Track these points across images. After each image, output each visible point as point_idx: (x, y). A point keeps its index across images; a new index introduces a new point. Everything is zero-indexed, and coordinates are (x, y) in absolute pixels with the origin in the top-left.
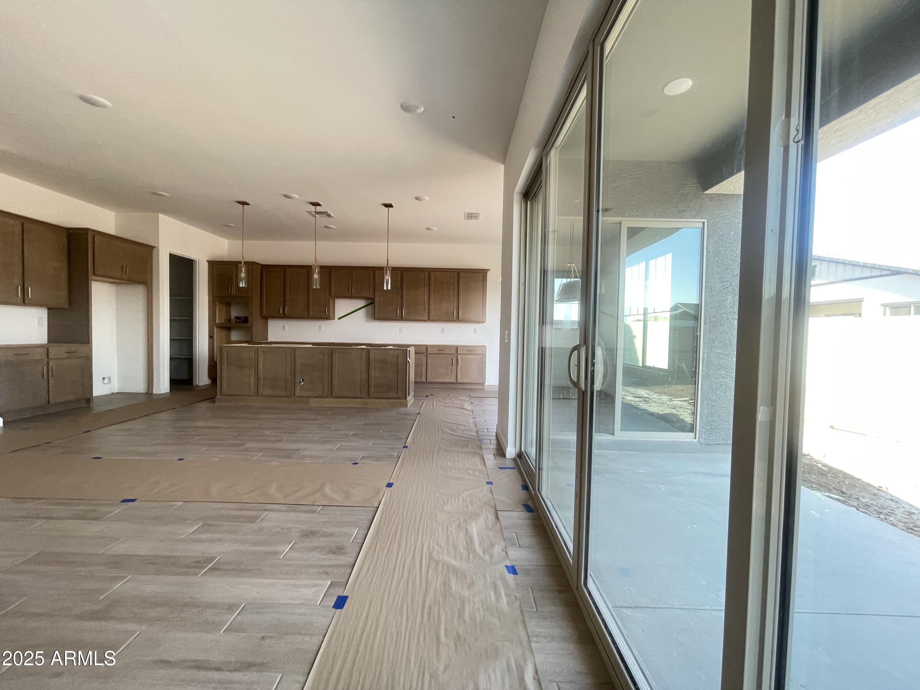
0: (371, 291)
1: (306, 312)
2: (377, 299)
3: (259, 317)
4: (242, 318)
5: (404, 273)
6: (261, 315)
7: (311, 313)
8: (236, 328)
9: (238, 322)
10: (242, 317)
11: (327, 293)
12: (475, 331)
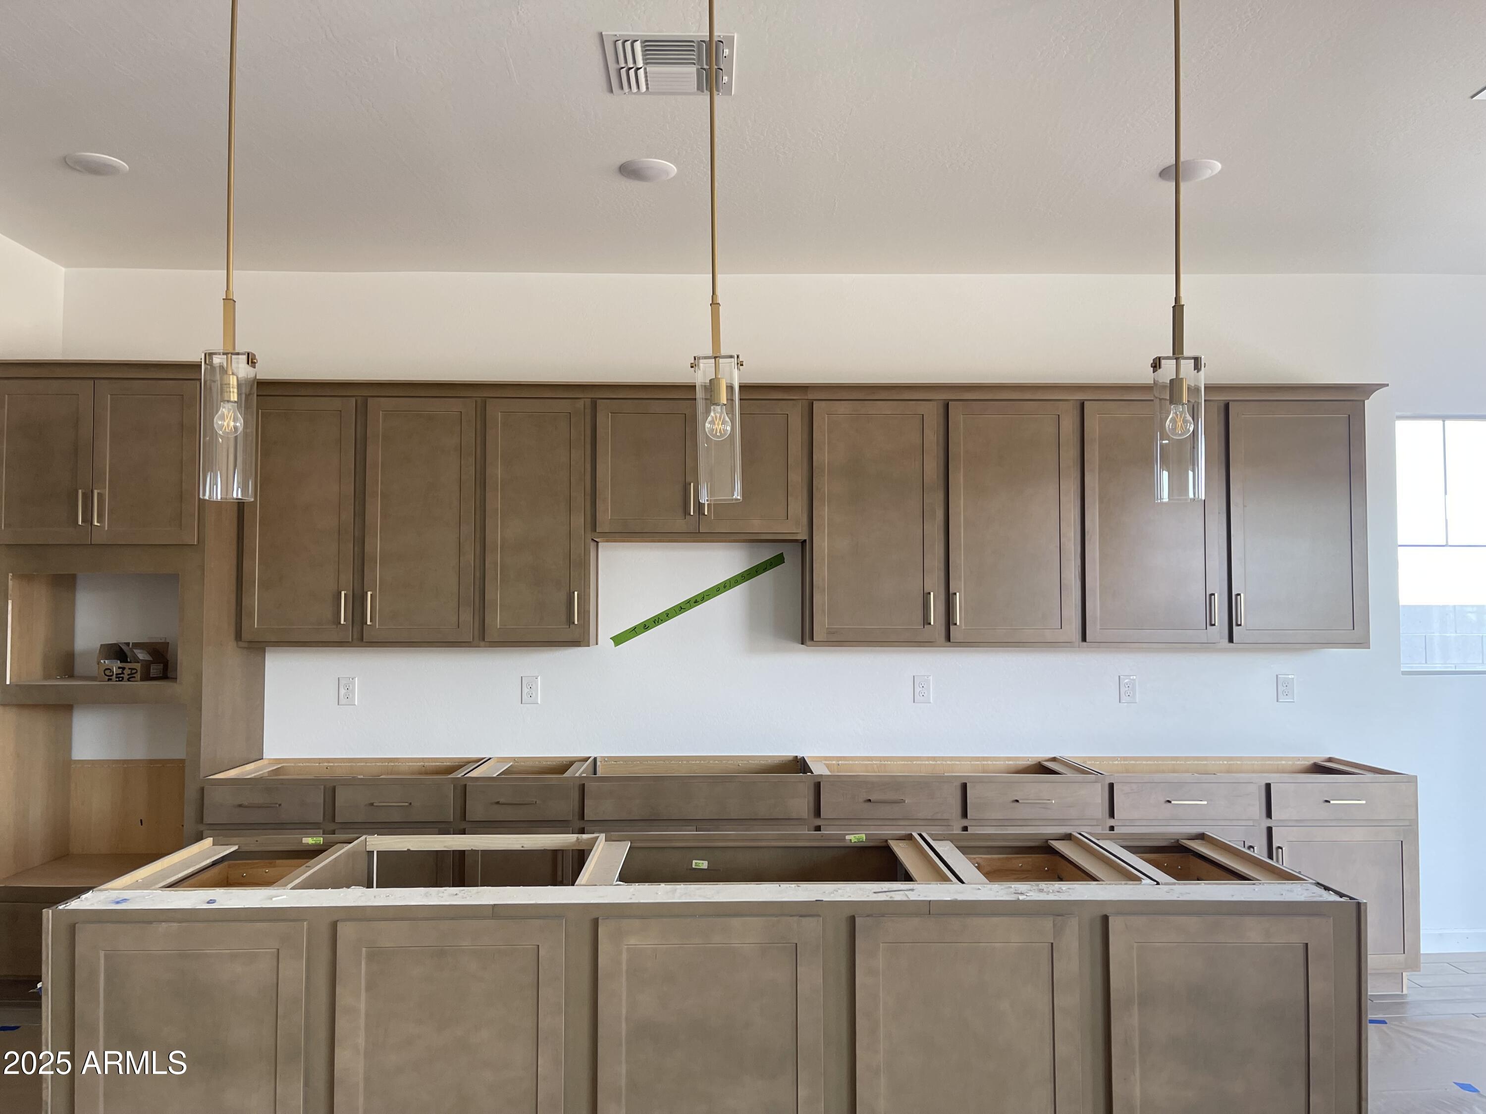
0: (798, 507)
1: (467, 616)
2: (822, 545)
3: (231, 644)
4: (141, 655)
5: (957, 415)
6: (238, 636)
7: (497, 620)
8: (95, 701)
9: (120, 678)
10: (137, 645)
11: (579, 520)
12: (1282, 687)
